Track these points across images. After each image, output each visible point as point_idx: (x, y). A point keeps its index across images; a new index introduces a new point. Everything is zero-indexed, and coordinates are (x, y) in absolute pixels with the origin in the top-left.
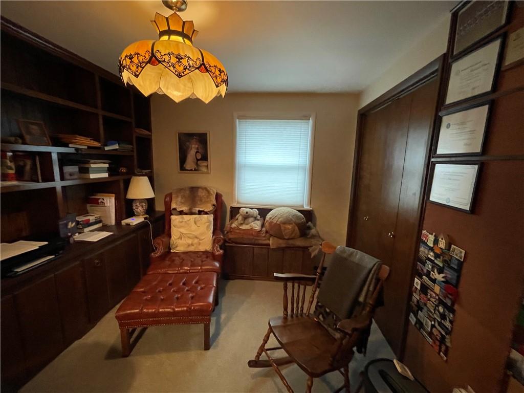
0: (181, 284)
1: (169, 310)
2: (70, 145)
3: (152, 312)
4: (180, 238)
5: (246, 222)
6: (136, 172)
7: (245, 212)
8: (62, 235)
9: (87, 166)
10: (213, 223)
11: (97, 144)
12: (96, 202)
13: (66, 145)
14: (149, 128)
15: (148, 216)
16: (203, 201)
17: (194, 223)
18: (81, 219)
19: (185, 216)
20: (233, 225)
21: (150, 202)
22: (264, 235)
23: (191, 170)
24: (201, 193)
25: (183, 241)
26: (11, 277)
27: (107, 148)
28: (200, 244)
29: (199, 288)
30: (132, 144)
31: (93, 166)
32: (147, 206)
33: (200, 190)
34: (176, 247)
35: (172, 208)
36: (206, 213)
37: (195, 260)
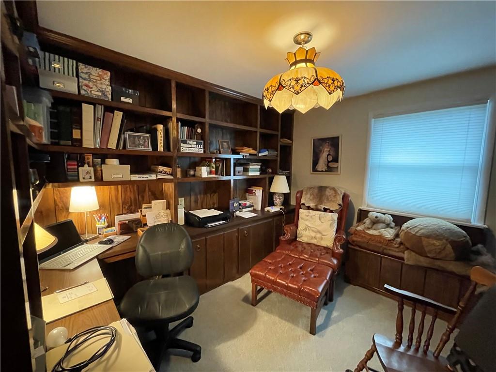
0: (299, 267)
1: (284, 283)
2: (240, 154)
3: (271, 279)
4: (305, 229)
5: (375, 226)
6: (278, 172)
7: (375, 215)
8: (231, 211)
9: (248, 167)
10: (336, 222)
11: (255, 152)
12: (251, 192)
13: (238, 154)
14: (291, 138)
15: (283, 207)
16: (330, 199)
17: (318, 219)
18: (242, 202)
19: (311, 211)
20: (359, 228)
21: (286, 196)
22: (397, 246)
23: (322, 171)
24: (328, 192)
25: (307, 233)
26: (206, 227)
27: (260, 155)
28: (322, 239)
29: (313, 276)
30: (277, 151)
31: (251, 167)
32: (283, 199)
33: (328, 189)
34: (301, 237)
35: (301, 203)
36: (331, 212)
37: (314, 251)
